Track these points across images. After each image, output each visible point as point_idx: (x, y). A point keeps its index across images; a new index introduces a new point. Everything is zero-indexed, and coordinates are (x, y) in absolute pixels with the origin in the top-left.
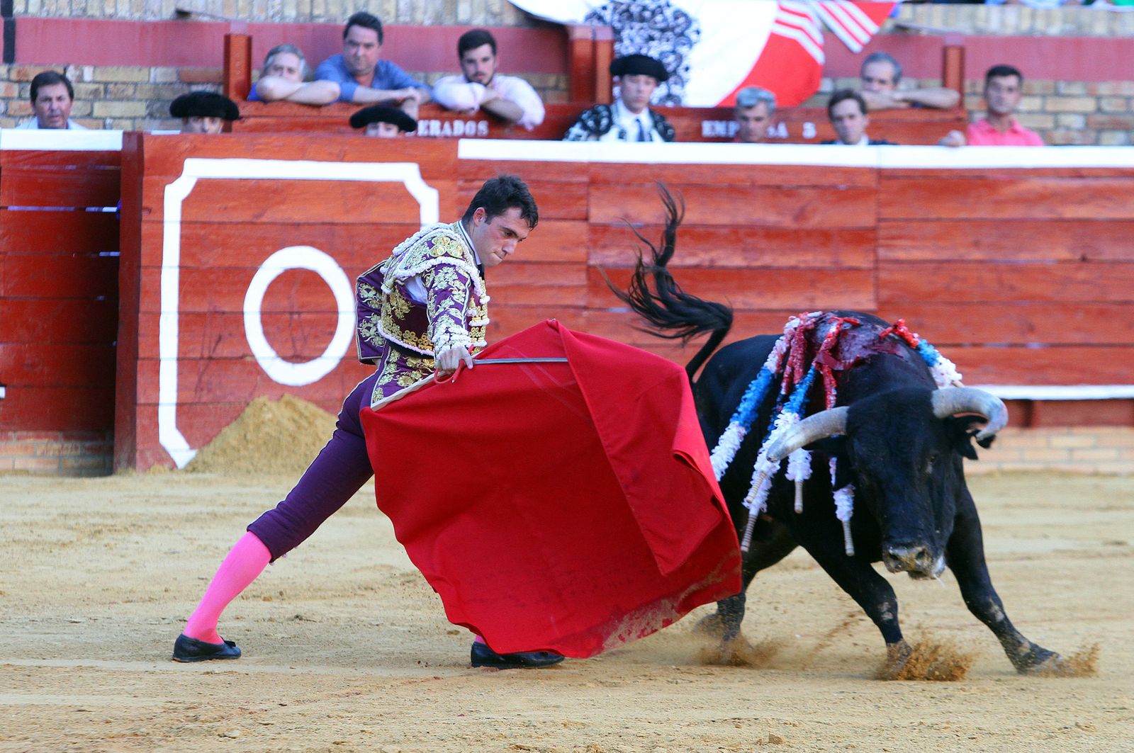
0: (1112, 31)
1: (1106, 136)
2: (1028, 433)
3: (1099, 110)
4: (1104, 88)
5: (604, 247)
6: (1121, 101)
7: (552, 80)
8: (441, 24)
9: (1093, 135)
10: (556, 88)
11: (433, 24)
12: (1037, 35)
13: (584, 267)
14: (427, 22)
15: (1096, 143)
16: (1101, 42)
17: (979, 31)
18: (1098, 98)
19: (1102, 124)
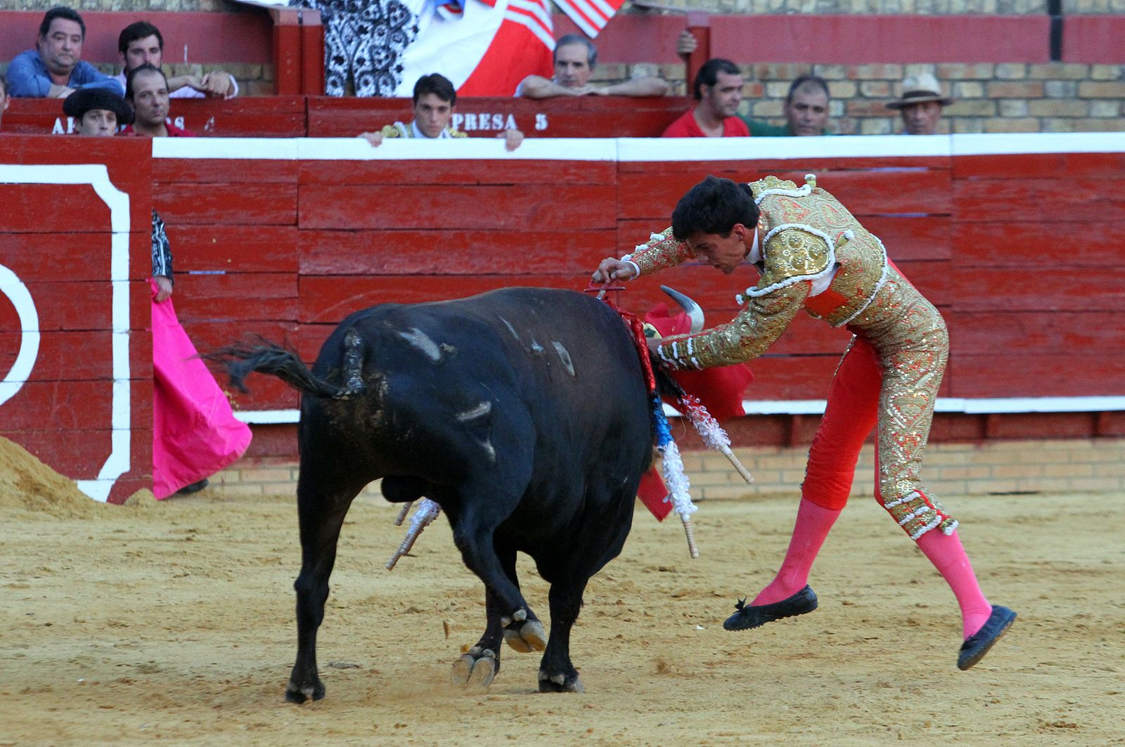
0: (872, 9)
1: (867, 124)
2: (788, 452)
3: (860, 95)
4: (864, 71)
5: (316, 255)
6: (884, 85)
7: (256, 71)
8: (131, 9)
9: (853, 122)
10: (260, 78)
11: (122, 9)
12: (790, 13)
13: (295, 276)
14: (115, 8)
15: (858, 131)
16: (860, 20)
17: (728, 11)
18: (859, 82)
19: (863, 110)
